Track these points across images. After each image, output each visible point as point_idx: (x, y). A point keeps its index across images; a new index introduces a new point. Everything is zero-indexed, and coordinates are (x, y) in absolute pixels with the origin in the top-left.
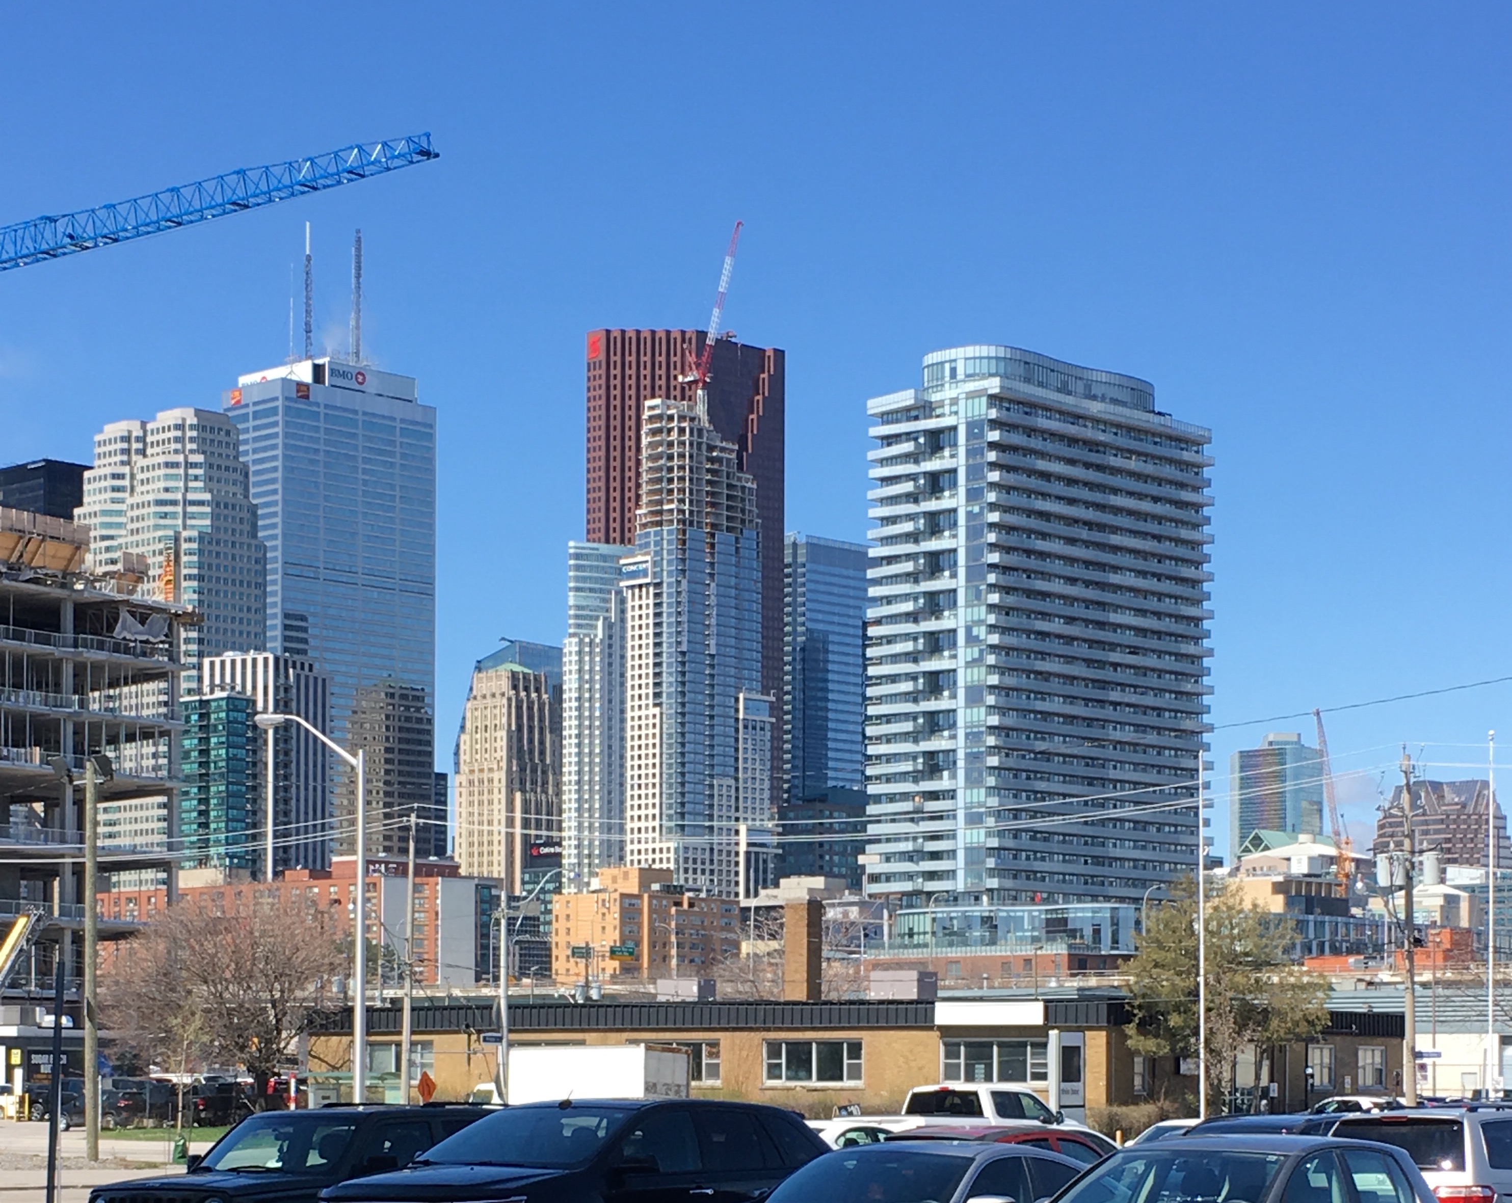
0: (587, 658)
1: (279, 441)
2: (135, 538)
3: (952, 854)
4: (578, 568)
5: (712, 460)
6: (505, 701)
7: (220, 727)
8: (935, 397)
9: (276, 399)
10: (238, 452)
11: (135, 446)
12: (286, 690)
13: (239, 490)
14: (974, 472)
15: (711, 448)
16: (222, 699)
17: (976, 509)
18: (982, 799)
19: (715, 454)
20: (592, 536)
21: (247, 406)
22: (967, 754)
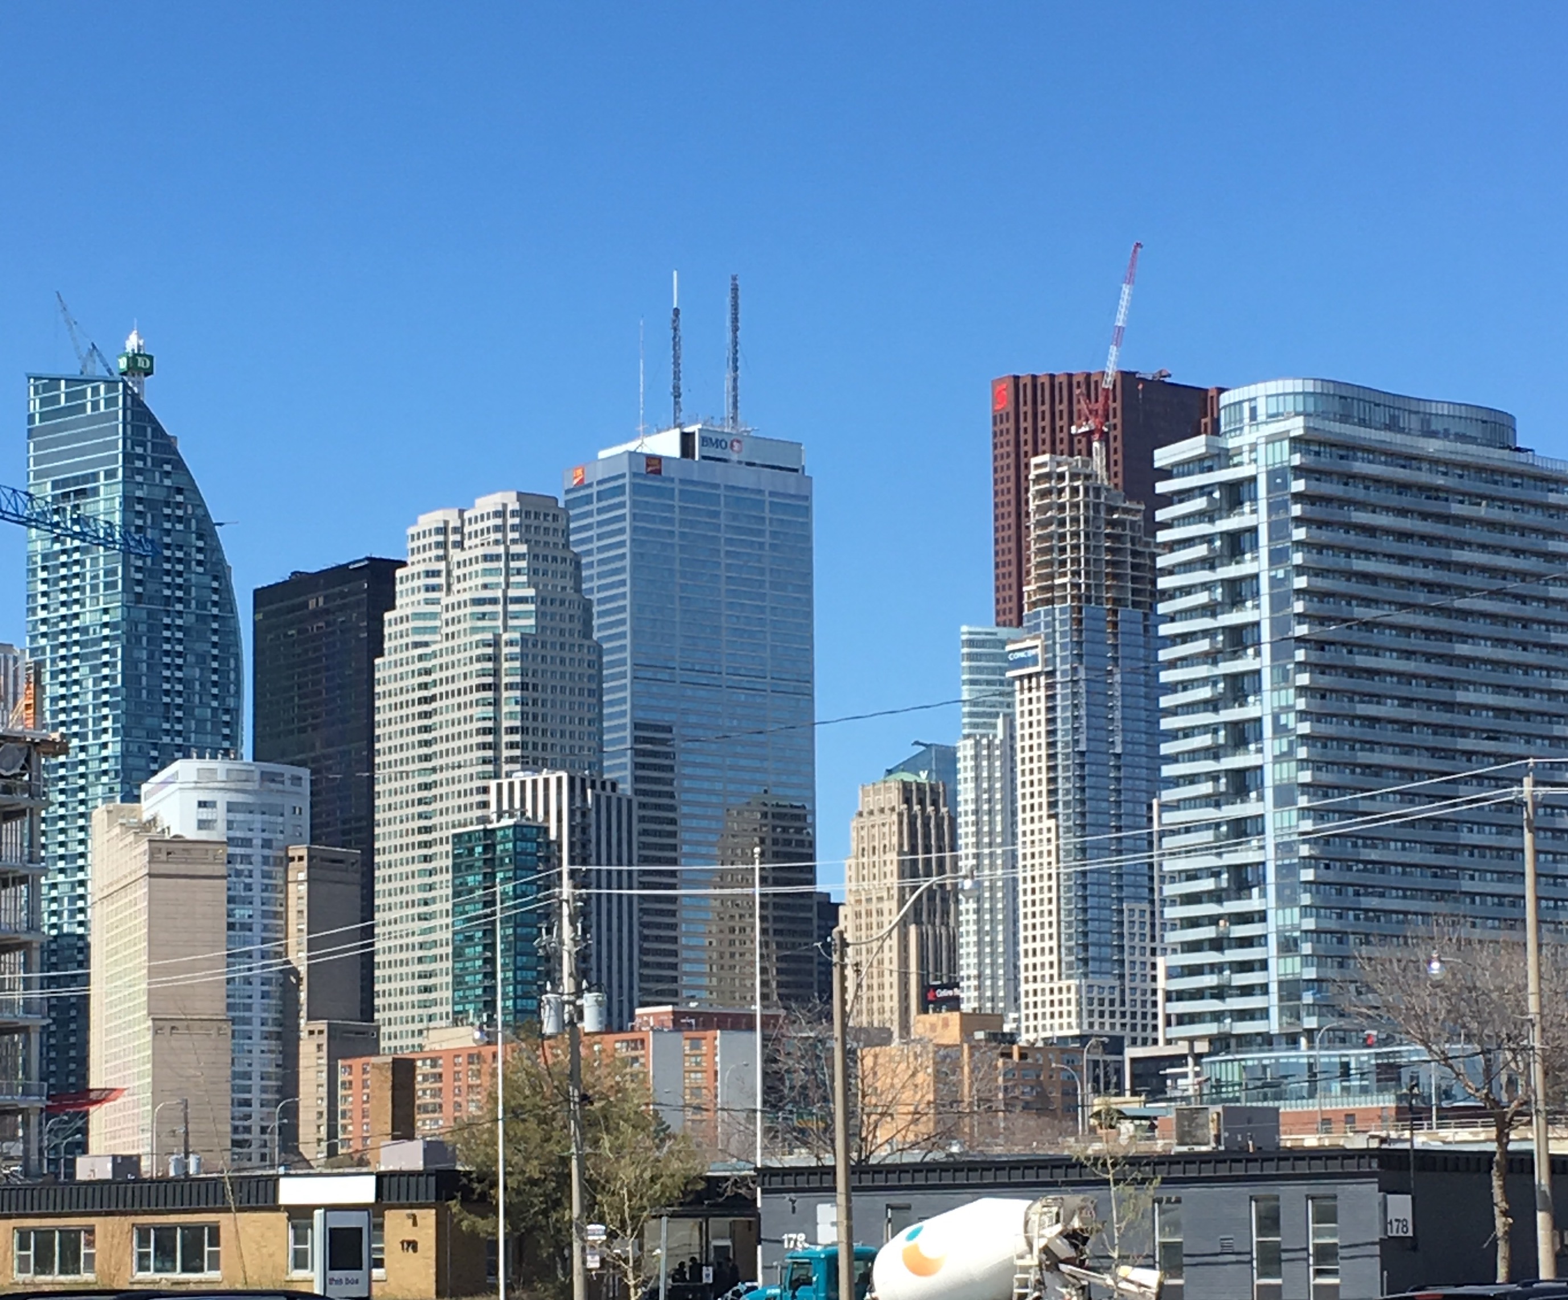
0: (985, 763)
1: (627, 524)
2: (450, 644)
3: (1264, 989)
4: (971, 657)
5: (1113, 524)
6: (895, 817)
7: (507, 860)
8: (1232, 443)
9: (623, 476)
10: (568, 540)
11: (453, 538)
12: (584, 815)
13: (569, 583)
14: (1277, 530)
15: (1111, 510)
16: (508, 827)
17: (1281, 574)
18: (1296, 921)
19: (1115, 516)
20: (1002, 618)
21: (590, 485)
22: (1277, 867)
